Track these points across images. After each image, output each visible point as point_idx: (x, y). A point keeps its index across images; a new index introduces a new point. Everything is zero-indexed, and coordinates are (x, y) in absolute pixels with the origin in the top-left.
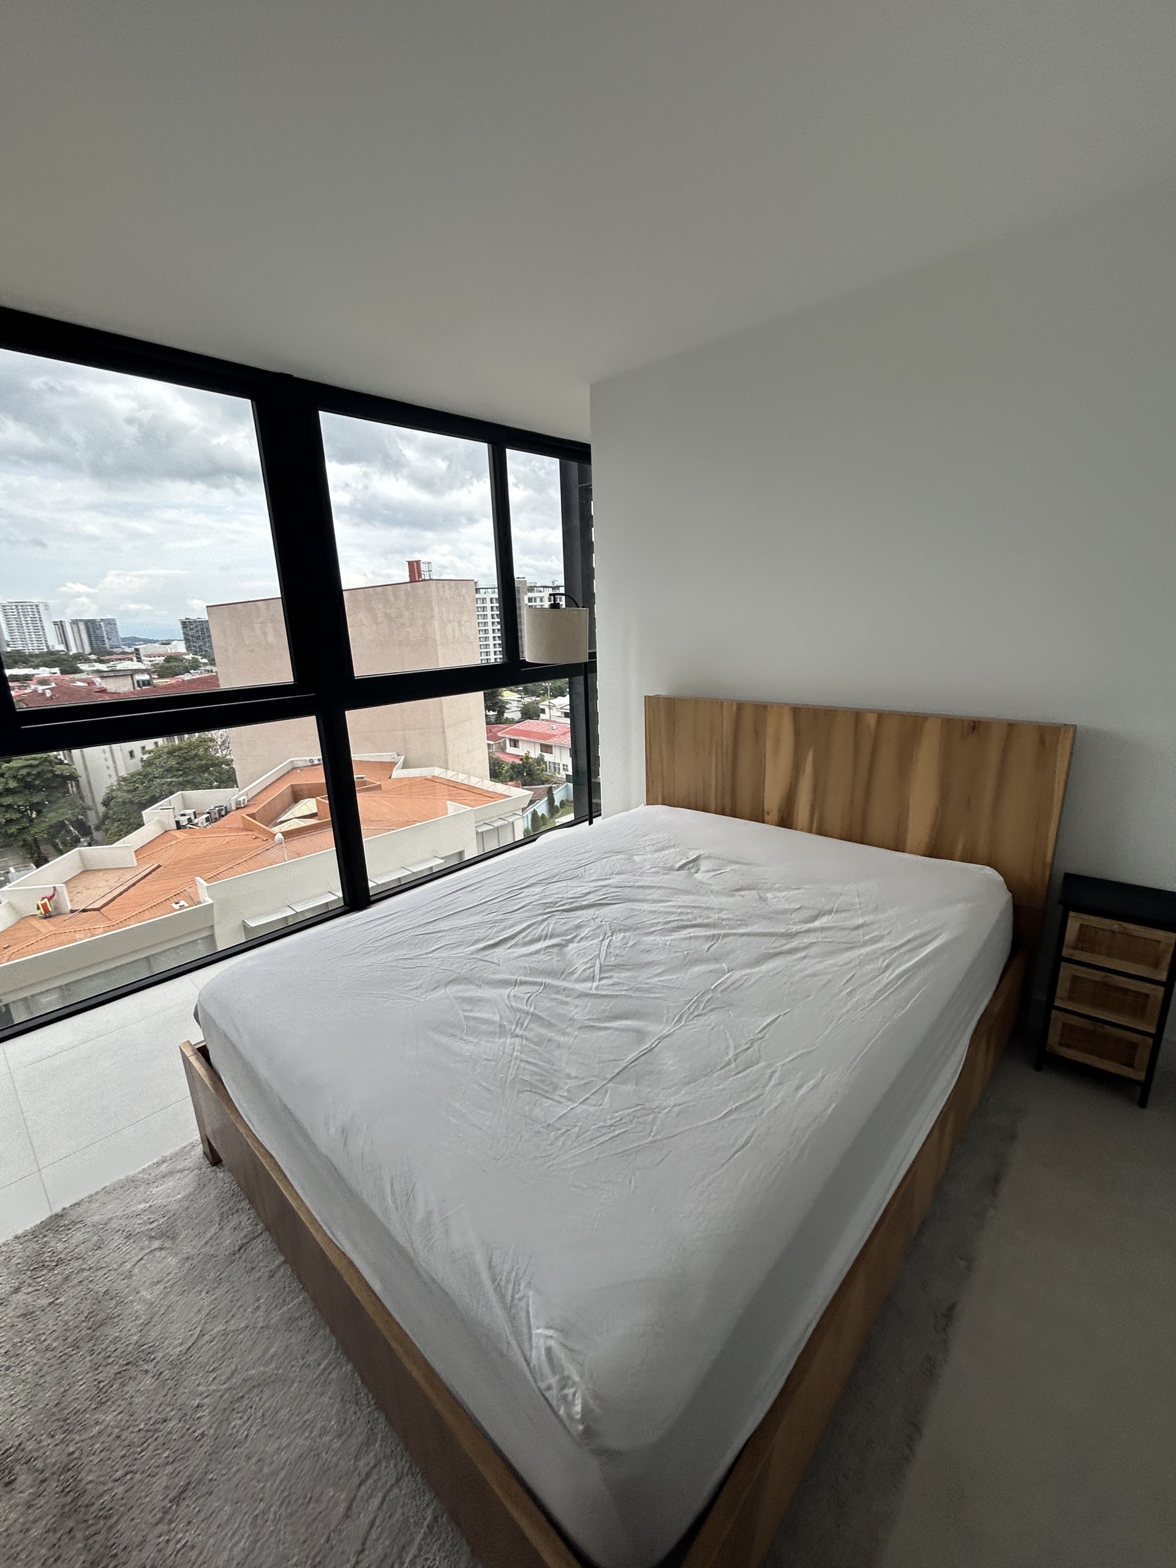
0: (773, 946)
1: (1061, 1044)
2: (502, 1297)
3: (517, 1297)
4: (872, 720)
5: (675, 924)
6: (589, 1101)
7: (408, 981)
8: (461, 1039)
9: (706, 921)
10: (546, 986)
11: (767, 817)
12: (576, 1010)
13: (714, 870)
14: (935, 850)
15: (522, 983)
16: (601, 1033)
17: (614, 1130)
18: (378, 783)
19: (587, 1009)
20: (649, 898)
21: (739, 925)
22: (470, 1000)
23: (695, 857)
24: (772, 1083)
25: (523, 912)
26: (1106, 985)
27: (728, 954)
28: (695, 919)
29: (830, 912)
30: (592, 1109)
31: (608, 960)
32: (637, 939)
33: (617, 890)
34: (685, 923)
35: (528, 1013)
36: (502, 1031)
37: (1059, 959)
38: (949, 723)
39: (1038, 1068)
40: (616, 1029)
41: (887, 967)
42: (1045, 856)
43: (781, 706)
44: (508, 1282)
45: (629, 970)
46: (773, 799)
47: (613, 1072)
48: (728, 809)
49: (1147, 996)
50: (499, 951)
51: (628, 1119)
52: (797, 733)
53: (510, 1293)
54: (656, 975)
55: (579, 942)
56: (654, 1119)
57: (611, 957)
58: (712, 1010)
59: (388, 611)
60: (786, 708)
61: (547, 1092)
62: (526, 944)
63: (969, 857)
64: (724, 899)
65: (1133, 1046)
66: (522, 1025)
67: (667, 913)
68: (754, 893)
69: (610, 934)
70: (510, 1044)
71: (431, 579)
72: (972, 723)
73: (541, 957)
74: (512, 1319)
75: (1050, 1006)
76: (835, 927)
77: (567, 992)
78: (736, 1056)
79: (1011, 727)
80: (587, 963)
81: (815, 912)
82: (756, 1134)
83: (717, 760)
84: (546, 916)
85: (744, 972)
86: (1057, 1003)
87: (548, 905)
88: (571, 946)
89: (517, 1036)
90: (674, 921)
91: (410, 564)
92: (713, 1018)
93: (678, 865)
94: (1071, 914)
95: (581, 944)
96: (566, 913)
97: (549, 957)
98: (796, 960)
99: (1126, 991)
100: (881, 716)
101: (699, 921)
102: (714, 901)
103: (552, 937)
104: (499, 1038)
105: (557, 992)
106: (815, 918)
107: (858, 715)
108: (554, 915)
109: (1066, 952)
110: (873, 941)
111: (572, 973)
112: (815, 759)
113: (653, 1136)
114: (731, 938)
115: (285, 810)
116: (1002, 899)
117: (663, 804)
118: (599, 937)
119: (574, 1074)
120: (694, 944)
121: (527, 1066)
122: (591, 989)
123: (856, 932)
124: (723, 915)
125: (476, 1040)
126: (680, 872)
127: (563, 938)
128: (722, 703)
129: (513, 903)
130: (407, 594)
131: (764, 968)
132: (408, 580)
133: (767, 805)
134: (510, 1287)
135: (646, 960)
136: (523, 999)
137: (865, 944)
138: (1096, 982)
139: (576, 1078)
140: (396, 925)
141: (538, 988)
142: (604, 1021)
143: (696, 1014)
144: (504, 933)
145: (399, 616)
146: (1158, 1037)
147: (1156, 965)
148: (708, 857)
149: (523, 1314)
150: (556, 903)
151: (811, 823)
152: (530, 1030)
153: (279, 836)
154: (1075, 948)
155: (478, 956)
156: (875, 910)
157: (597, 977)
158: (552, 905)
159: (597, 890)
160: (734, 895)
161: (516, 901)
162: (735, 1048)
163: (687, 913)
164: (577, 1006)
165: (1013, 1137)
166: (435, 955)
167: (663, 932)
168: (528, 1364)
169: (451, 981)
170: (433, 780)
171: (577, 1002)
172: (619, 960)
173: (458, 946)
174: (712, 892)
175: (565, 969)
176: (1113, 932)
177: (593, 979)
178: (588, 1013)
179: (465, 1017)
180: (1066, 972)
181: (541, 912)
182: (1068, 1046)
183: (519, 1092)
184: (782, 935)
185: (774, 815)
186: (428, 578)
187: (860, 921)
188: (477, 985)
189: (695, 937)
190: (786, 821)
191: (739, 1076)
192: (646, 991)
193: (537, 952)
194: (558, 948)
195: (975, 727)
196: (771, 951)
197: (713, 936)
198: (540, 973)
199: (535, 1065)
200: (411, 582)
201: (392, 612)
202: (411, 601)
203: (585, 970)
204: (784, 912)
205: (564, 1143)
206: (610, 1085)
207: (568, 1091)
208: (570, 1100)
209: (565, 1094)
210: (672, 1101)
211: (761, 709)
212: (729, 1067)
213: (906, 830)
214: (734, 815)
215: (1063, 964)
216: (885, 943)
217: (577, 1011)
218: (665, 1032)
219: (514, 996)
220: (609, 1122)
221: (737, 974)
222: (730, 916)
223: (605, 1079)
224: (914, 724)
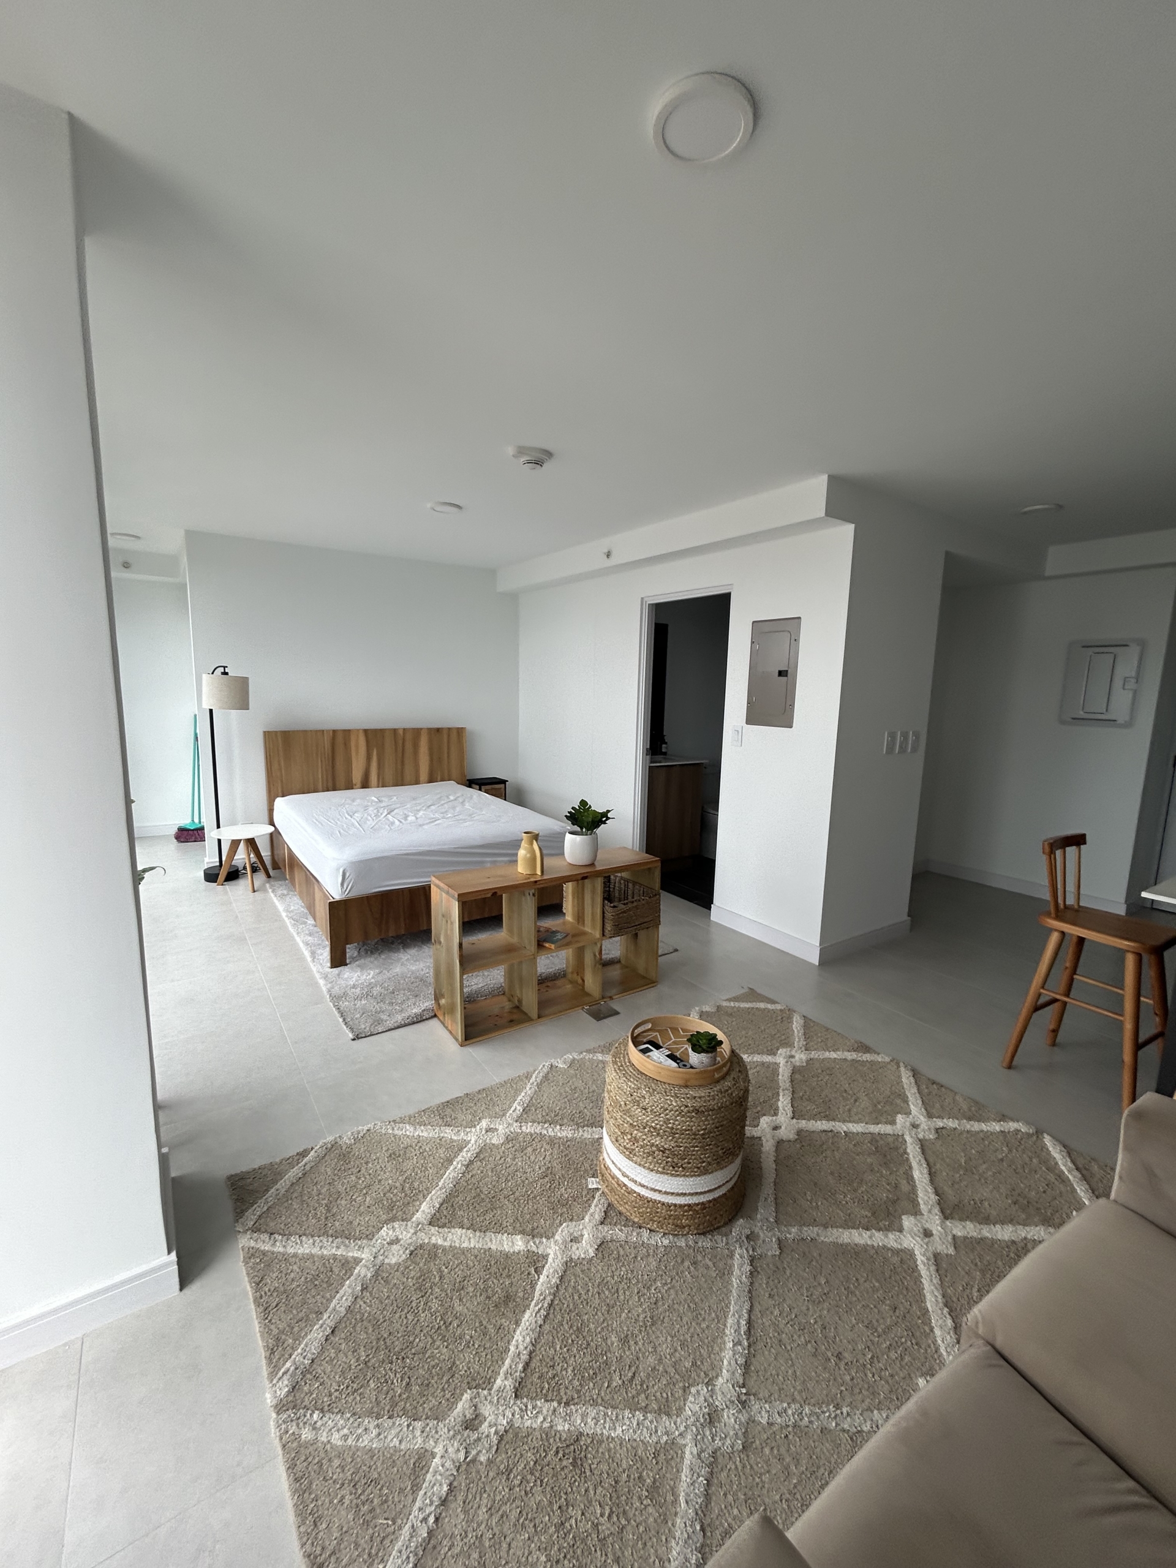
4: (401, 732)
11: (354, 786)
14: (431, 780)
38: (430, 730)
43: (358, 730)
46: (357, 776)
48: (331, 788)
52: (367, 742)
60: (361, 731)
63: (443, 780)
79: (449, 729)
83: (323, 762)
107: (395, 731)
112: (377, 754)
128: (323, 731)
133: (354, 780)
151: (378, 784)
185: (359, 785)
190: (365, 785)
195: (438, 730)
211: (347, 733)
213: (419, 776)
224: (417, 732)
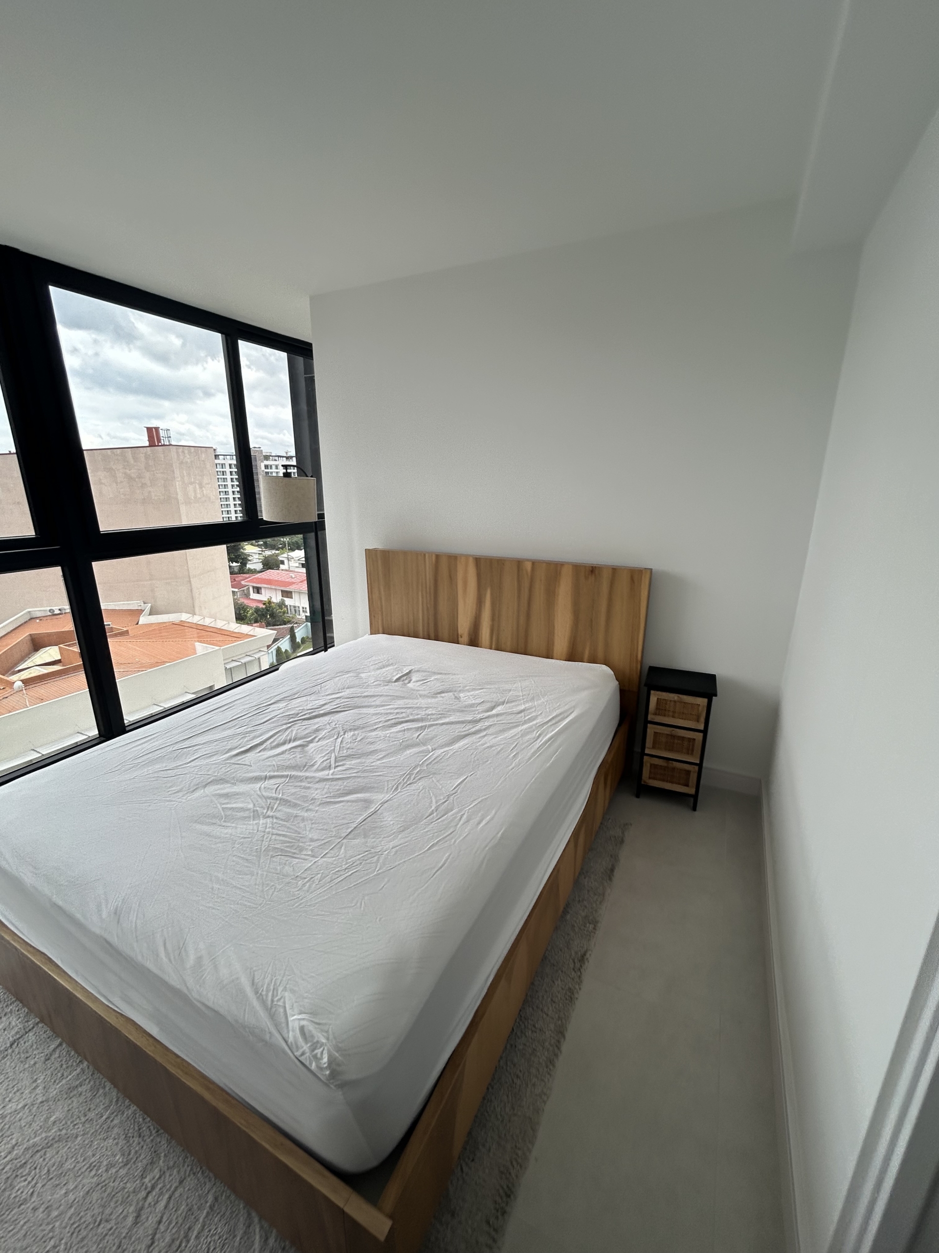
0: (464, 729)
1: (650, 778)
2: (263, 1002)
3: (276, 999)
4: (528, 566)
5: (393, 721)
6: (328, 855)
7: (170, 787)
8: (220, 826)
9: (416, 717)
10: (291, 777)
11: (460, 639)
12: (316, 792)
13: (423, 680)
14: (572, 656)
15: (271, 777)
16: (337, 806)
17: (348, 872)
18: (125, 629)
19: (325, 790)
20: (373, 704)
21: (440, 718)
22: (226, 796)
23: (408, 671)
24: (462, 822)
25: (270, 724)
26: (673, 736)
27: (432, 739)
28: (408, 716)
29: (503, 703)
30: (330, 860)
31: (341, 752)
32: (364, 735)
33: (346, 700)
34: (400, 720)
35: (277, 799)
36: (256, 815)
37: (647, 722)
38: (577, 568)
39: (638, 796)
40: (348, 801)
41: (539, 737)
42: (637, 656)
43: (467, 556)
44: (268, 991)
45: (359, 758)
46: (464, 626)
47: (346, 832)
48: (432, 635)
49: (694, 739)
50: (250, 755)
51: (358, 862)
52: (480, 574)
53: (270, 998)
54: (379, 760)
55: (318, 741)
56: (378, 860)
57: (343, 750)
58: (420, 779)
59: (128, 471)
60: (472, 558)
61: (295, 853)
62: (272, 748)
63: (593, 660)
64: (430, 700)
65: (688, 773)
66: (272, 808)
67: (387, 714)
68: (451, 694)
69: (342, 734)
70: (263, 824)
71: (170, 445)
72: (591, 569)
73: (286, 756)
74: (272, 1016)
75: (643, 754)
76: (505, 713)
77: (309, 780)
78: (437, 809)
79: (615, 570)
80: (324, 756)
81: (493, 704)
82: (451, 856)
83: (422, 598)
84: (289, 725)
85: (442, 751)
86: (647, 751)
87: (291, 716)
88: (311, 745)
89: (269, 817)
90: (392, 719)
91: (149, 430)
92: (421, 784)
93: (395, 678)
94: (652, 692)
95: (319, 743)
96: (306, 721)
97: (294, 756)
98: (480, 737)
99: (683, 738)
100: (534, 563)
101: (411, 717)
102: (423, 702)
103: (295, 740)
104: (254, 820)
105: (301, 781)
106: (493, 708)
107: (519, 563)
108: (295, 724)
109: (650, 718)
110: (531, 720)
111: (313, 765)
112: (492, 594)
113: (378, 870)
114: (434, 727)
115: (23, 659)
116: (612, 685)
117: (384, 633)
118: (334, 737)
119: (315, 837)
120: (407, 734)
121: (278, 838)
122: (328, 775)
123: (520, 715)
124: (429, 712)
125: (233, 825)
126: (396, 683)
127: (305, 740)
128: (425, 555)
129: (261, 716)
130: (147, 457)
131: (456, 746)
132: (147, 444)
133: (460, 632)
134: (270, 994)
135: (371, 750)
136: (272, 789)
137: (525, 722)
138: (667, 734)
139: (317, 840)
140: (154, 744)
141: (285, 779)
142: (339, 797)
143: (408, 783)
144: (255, 741)
145: (140, 477)
146: (700, 766)
147: (698, 721)
148: (418, 671)
149: (282, 1010)
150: (298, 714)
151: (491, 642)
152: (279, 811)
153: (19, 684)
154: (655, 714)
155: (232, 761)
156: (533, 699)
157: (333, 766)
158: (294, 716)
159: (332, 702)
160: (437, 697)
161: (264, 715)
162: (436, 802)
163: (402, 713)
164: (317, 789)
165: (622, 842)
166: (192, 764)
167: (384, 728)
168: (286, 1042)
169: (209, 783)
170: (182, 624)
171: (317, 786)
172: (350, 752)
173: (213, 755)
174: (421, 696)
175: (306, 763)
176: (675, 702)
177: (330, 768)
178: (326, 793)
179: (223, 808)
180: (650, 729)
181: (285, 722)
182: (654, 779)
183: (272, 857)
184: (470, 722)
185: (465, 638)
186: (168, 444)
187: (522, 707)
188: (233, 783)
189: (408, 729)
190: (474, 642)
191: (440, 820)
192: (371, 772)
193: (283, 753)
194: (300, 748)
195: (593, 570)
196: (462, 734)
197: (422, 727)
198: (286, 768)
199: (284, 836)
200: (150, 446)
201: (133, 473)
202: (151, 463)
203: (323, 762)
204: (472, 705)
205: (310, 887)
206: (345, 841)
207: (312, 850)
208: (313, 856)
209: (310, 853)
210: (391, 844)
211: (453, 559)
212: (432, 816)
213: (553, 644)
214: (437, 639)
215: (649, 725)
216: (539, 720)
217: (318, 792)
218: (386, 799)
219: (265, 788)
220: (344, 867)
221: (439, 752)
222: (434, 712)
223: (340, 838)
224: (554, 569)
